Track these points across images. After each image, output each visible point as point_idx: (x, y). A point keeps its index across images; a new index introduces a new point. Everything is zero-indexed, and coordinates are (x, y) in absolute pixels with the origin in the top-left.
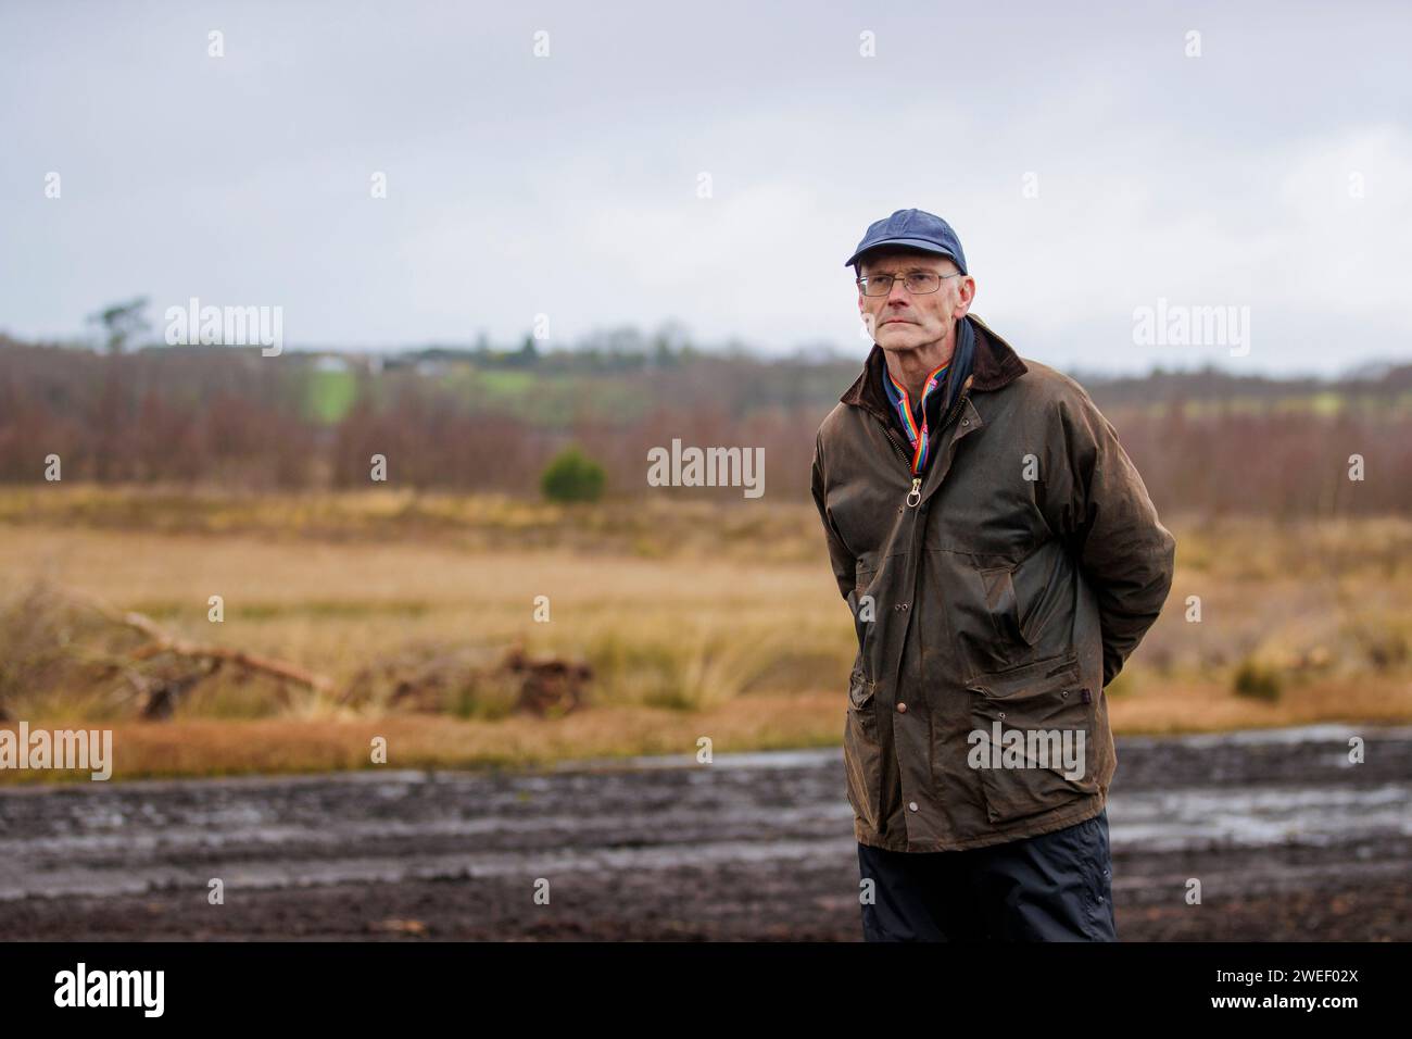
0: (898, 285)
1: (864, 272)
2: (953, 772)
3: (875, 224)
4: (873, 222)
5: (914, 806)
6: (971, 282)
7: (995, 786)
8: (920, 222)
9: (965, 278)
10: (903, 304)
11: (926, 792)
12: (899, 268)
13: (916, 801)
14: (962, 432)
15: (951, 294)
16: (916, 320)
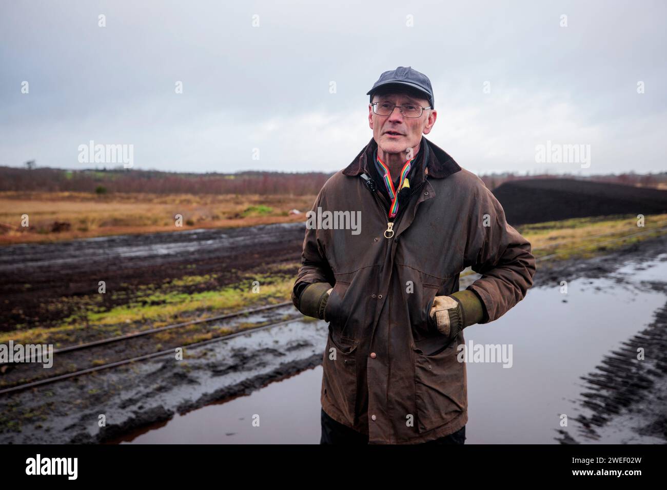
0: (396, 111)
1: (375, 100)
2: (400, 400)
3: (386, 72)
4: (384, 72)
5: (374, 417)
6: (435, 114)
7: (425, 411)
9: (433, 111)
10: (399, 122)
11: (382, 409)
12: (398, 101)
13: (375, 414)
14: (424, 199)
15: (425, 120)
16: (404, 132)
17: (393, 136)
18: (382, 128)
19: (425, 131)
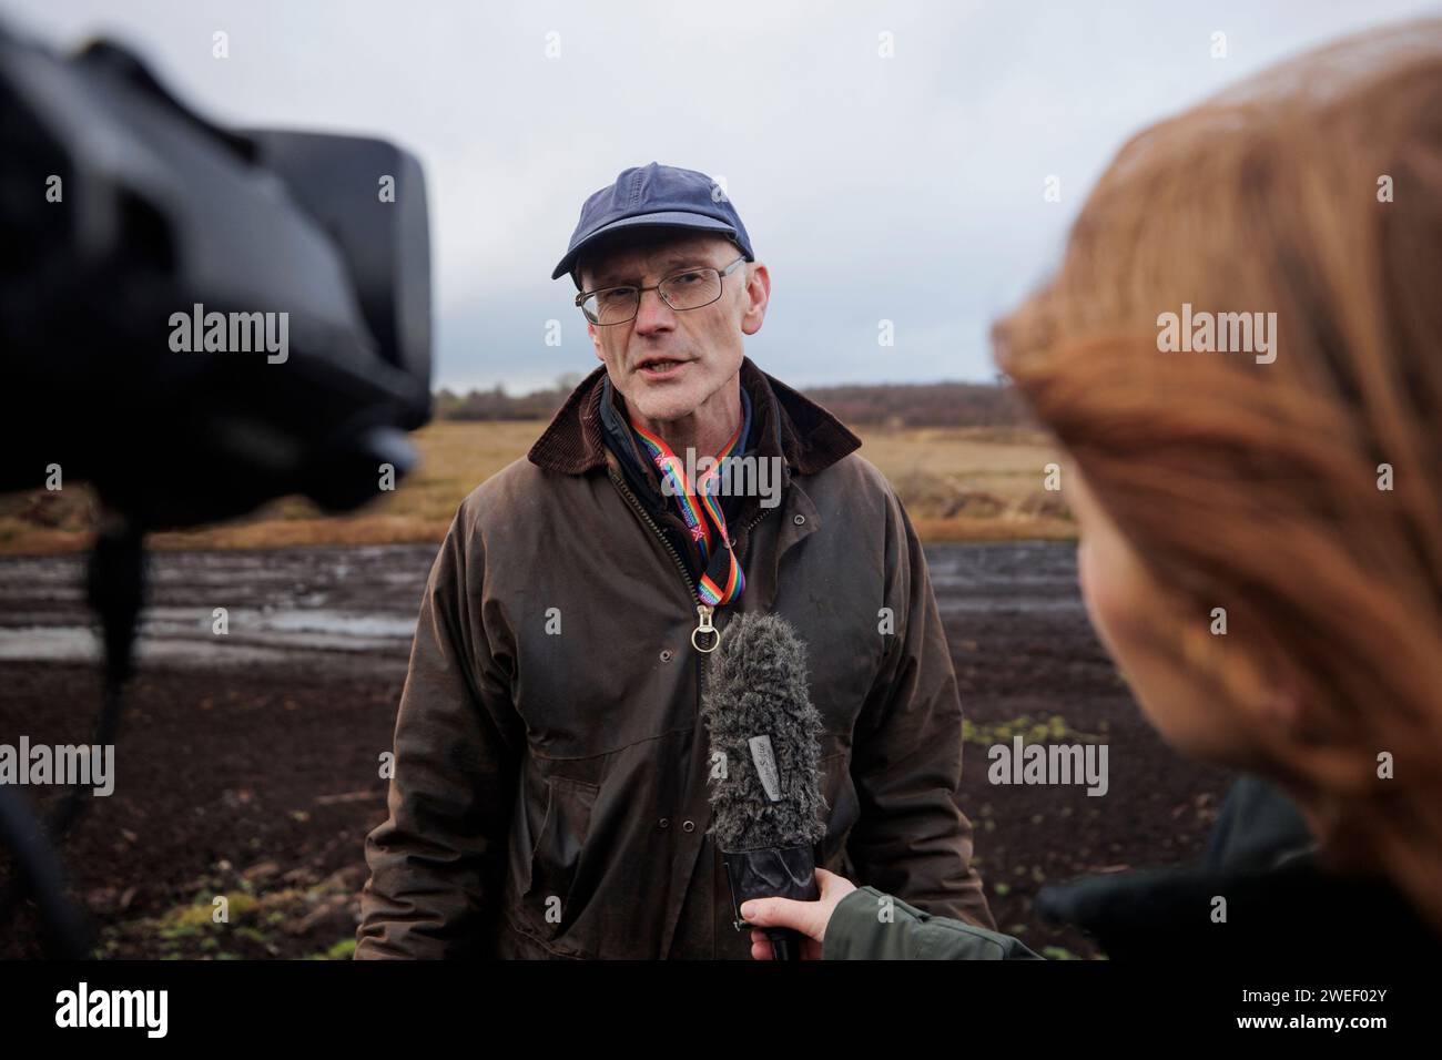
0: (650, 300)
3: (593, 198)
6: (762, 271)
8: (669, 182)
9: (753, 266)
10: (665, 330)
14: (798, 535)
15: (738, 296)
16: (691, 354)
17: (661, 374)
18: (624, 357)
19: (749, 326)
